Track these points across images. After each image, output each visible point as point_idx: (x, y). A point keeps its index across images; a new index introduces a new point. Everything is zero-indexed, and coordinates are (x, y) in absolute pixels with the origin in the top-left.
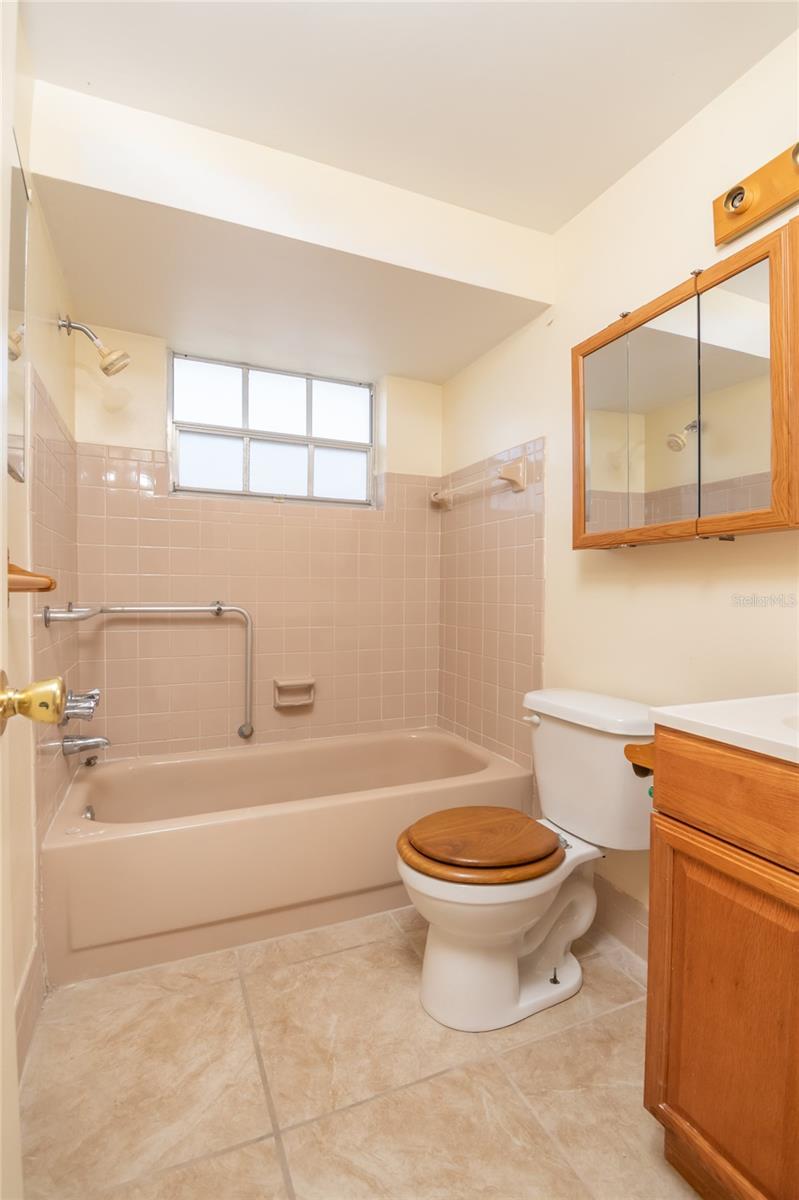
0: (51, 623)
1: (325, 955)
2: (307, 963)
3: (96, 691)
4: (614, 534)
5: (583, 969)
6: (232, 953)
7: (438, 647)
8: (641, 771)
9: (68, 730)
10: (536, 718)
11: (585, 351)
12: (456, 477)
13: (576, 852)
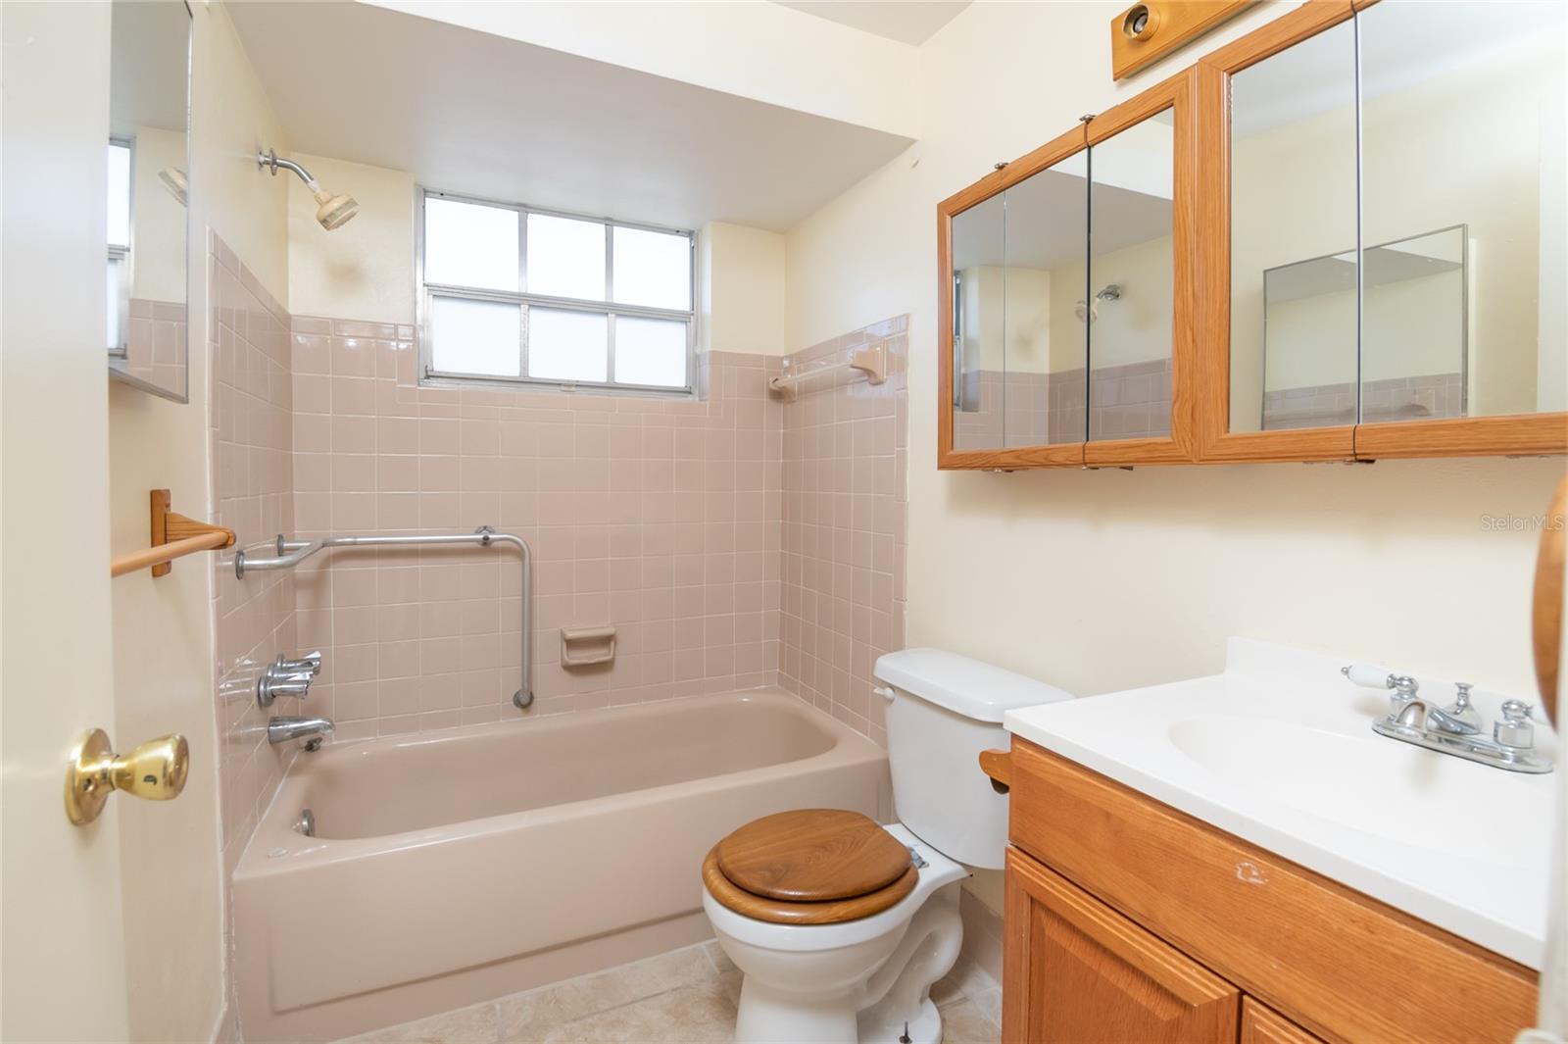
0: (246, 572)
1: (614, 1008)
2: (590, 1020)
3: (317, 655)
4: (986, 455)
5: (943, 1021)
6: (492, 1008)
7: (780, 581)
8: (1000, 787)
9: (275, 710)
10: (889, 692)
11: (953, 209)
12: (801, 359)
13: (934, 871)
